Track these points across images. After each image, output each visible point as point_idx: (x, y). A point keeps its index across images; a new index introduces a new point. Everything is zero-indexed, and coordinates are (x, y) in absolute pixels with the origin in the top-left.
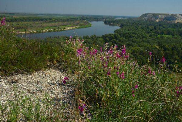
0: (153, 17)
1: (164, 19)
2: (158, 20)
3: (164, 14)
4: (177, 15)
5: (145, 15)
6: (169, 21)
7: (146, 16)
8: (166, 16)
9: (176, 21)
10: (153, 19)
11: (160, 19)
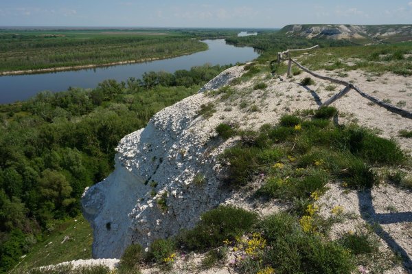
0: (302, 30)
1: (322, 33)
2: (310, 36)
3: (320, 26)
4: (341, 26)
5: (290, 27)
6: (328, 37)
7: (291, 30)
8: (323, 29)
9: (340, 37)
10: (303, 33)
11: (314, 33)
